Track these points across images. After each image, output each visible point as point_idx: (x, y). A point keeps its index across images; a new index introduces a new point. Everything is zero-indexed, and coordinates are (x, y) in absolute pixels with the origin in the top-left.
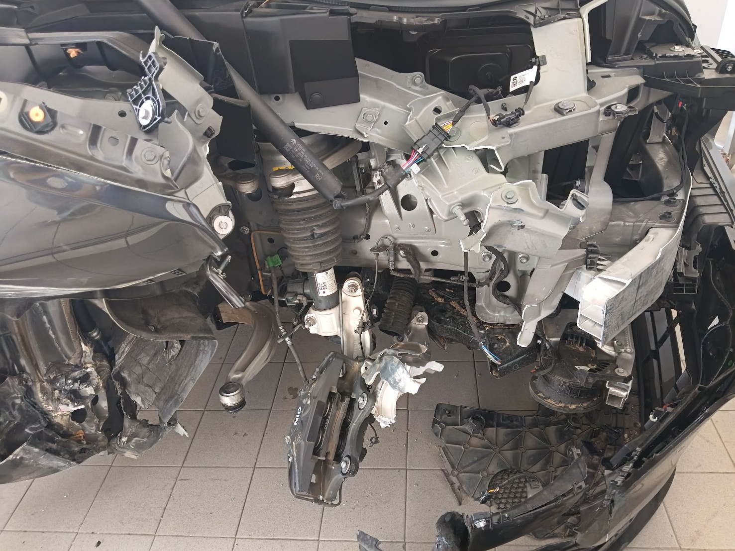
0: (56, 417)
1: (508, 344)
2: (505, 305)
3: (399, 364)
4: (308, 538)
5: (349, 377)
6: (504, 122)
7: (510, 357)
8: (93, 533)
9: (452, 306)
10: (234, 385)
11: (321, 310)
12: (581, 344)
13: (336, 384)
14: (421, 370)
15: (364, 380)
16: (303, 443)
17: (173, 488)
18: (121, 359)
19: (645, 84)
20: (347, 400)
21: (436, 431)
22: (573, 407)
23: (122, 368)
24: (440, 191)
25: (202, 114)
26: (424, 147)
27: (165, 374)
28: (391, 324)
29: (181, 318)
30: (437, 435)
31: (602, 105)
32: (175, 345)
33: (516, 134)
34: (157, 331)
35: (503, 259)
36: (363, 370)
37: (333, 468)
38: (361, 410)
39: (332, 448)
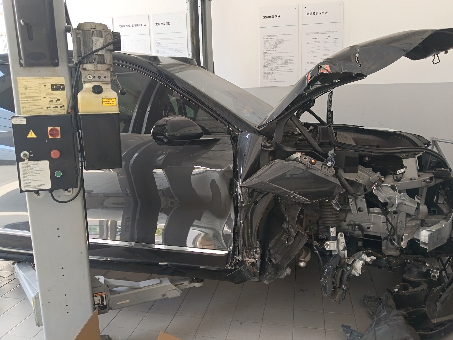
1: (395, 262)
4: (321, 329)
5: (341, 263)
6: (397, 180)
7: (396, 265)
8: (238, 321)
11: (331, 241)
12: (421, 263)
13: (338, 264)
15: (347, 263)
18: (271, 245)
19: (435, 177)
22: (419, 280)
23: (271, 248)
24: (382, 194)
26: (377, 183)
31: (423, 179)
32: (292, 240)
33: (400, 183)
35: (394, 229)
36: (346, 261)
37: (338, 290)
38: (348, 271)
39: (338, 283)
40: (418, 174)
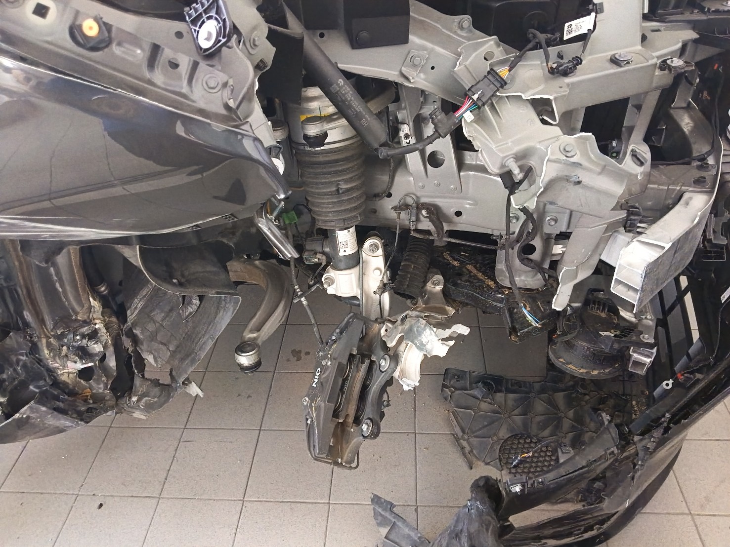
0: (63, 374)
2: (529, 269)
3: (425, 325)
4: (319, 501)
5: (367, 339)
6: (561, 70)
8: (94, 495)
9: (468, 270)
10: (249, 345)
11: (341, 270)
12: (603, 310)
13: (357, 346)
14: (447, 333)
15: (385, 343)
16: (323, 405)
17: (176, 450)
18: (134, 315)
19: (698, 40)
20: (367, 362)
21: (445, 395)
22: (595, 372)
23: (134, 324)
24: (493, 141)
25: (257, 43)
26: (479, 93)
27: (181, 331)
28: (406, 286)
29: (204, 272)
30: (446, 399)
31: (658, 58)
32: (194, 301)
33: (573, 84)
34: (181, 284)
35: (533, 221)
36: (383, 332)
37: (352, 430)
38: (383, 372)
39: (352, 410)
40: (641, 25)
